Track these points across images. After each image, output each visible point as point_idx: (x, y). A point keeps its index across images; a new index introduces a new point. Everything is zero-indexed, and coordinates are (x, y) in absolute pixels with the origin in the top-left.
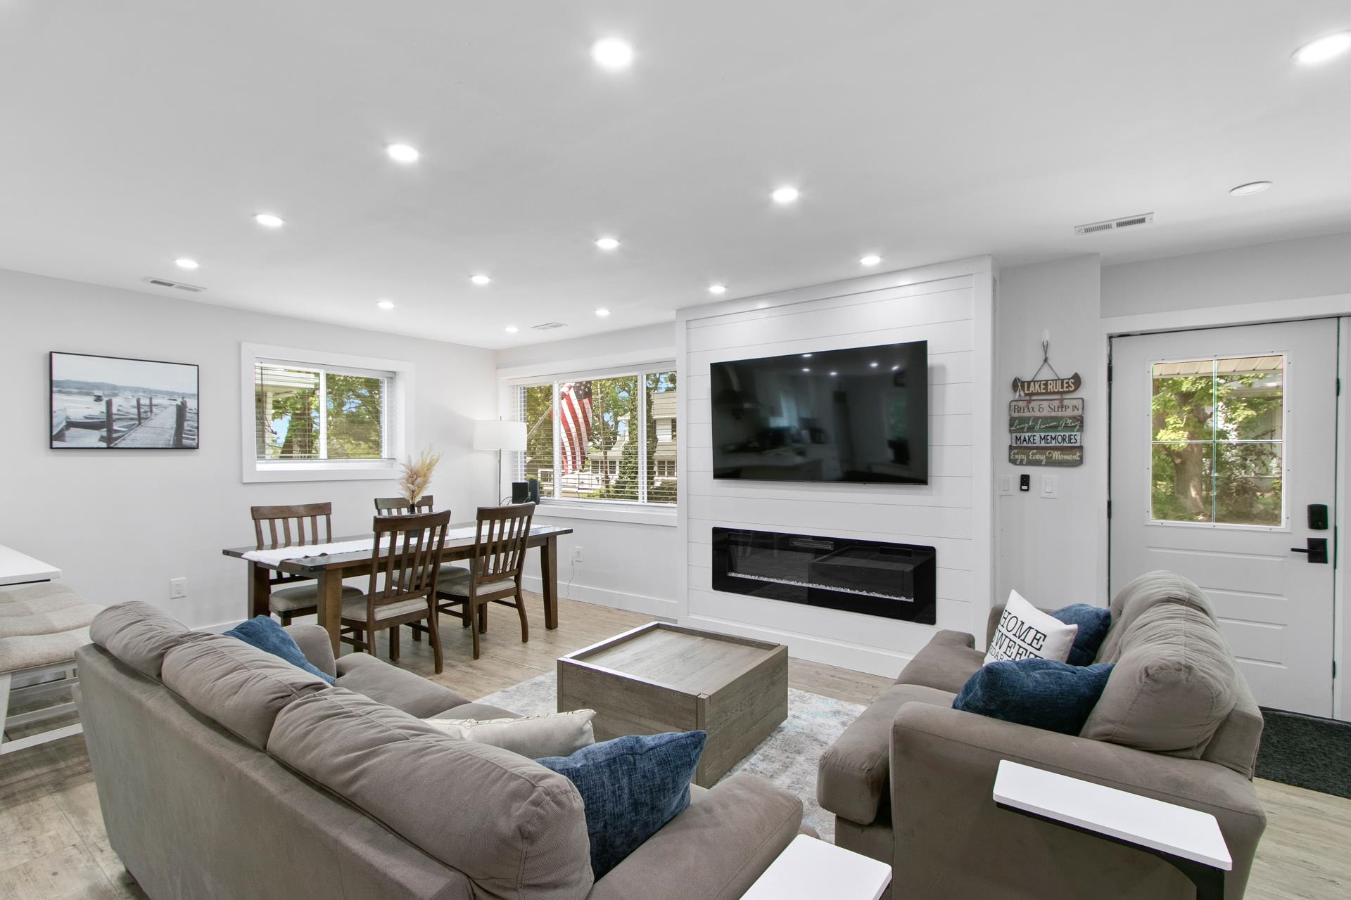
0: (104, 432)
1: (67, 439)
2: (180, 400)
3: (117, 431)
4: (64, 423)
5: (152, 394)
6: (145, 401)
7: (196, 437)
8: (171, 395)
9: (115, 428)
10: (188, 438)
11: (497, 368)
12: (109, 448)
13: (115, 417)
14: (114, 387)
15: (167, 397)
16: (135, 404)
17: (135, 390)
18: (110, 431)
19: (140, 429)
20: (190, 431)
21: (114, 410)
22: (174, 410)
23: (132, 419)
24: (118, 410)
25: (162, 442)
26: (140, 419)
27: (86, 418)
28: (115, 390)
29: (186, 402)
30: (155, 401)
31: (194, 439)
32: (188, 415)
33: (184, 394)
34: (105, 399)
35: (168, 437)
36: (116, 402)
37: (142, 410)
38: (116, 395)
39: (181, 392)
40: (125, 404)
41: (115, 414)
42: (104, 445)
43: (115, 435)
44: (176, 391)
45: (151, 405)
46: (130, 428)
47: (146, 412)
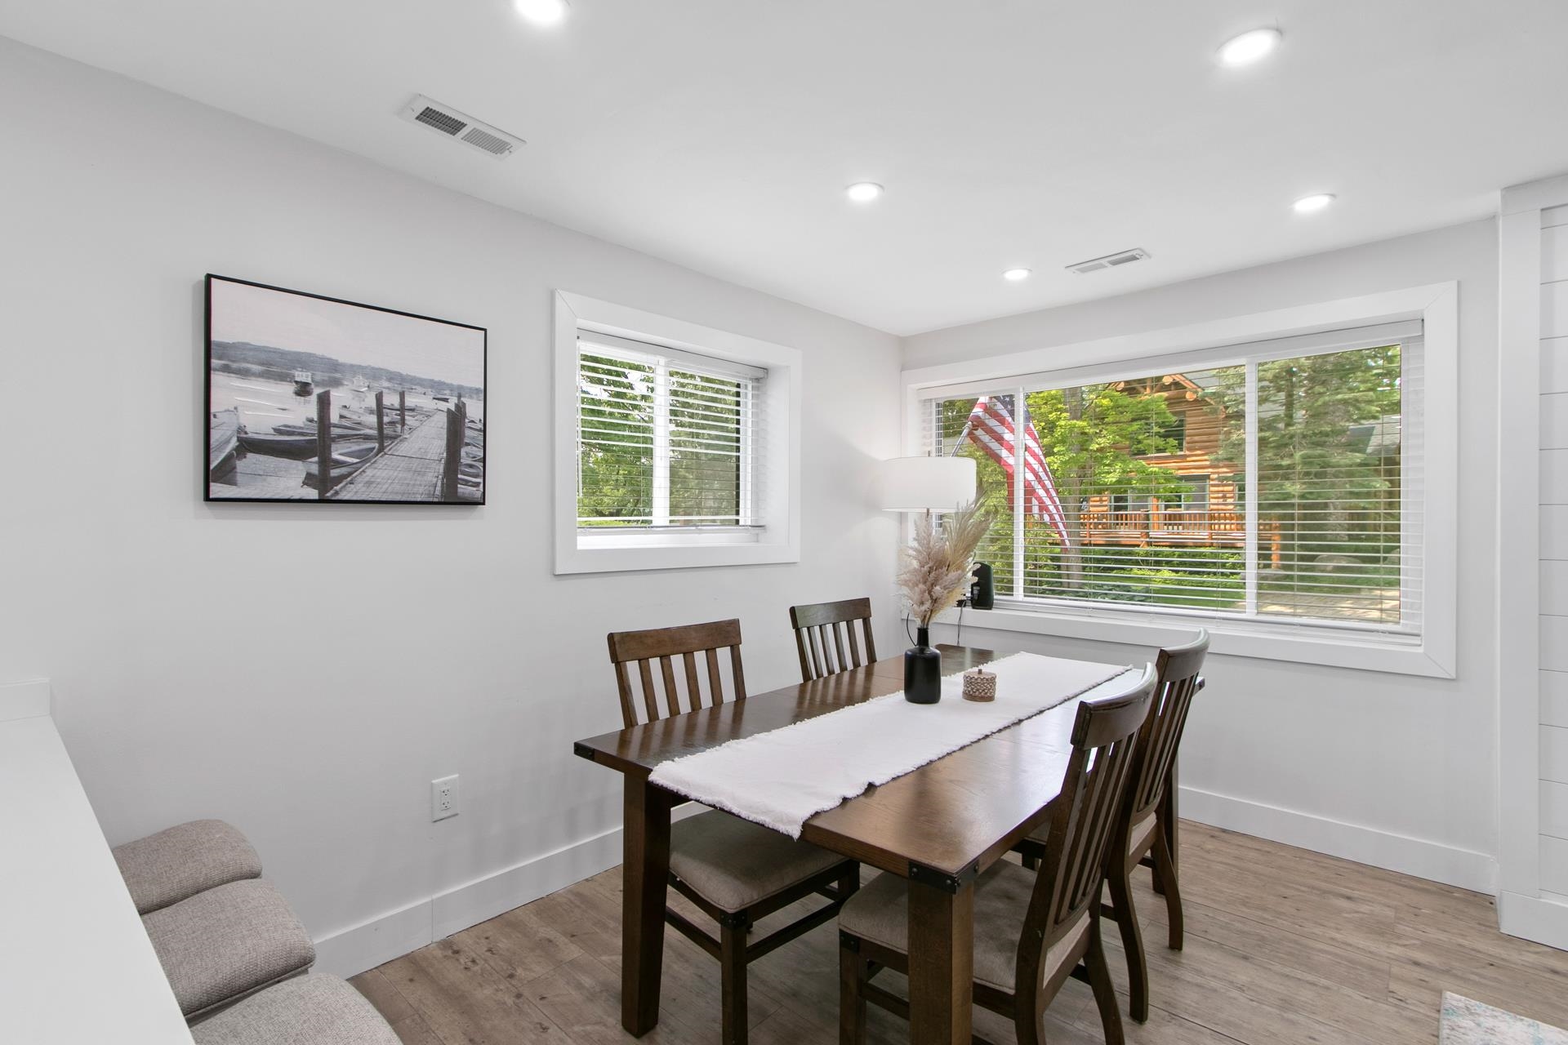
0: (313, 465)
1: (239, 478)
2: (453, 401)
3: (339, 464)
4: (234, 443)
5: (404, 383)
6: (392, 400)
7: (480, 480)
8: (438, 389)
9: (335, 456)
10: (466, 483)
11: (903, 369)
12: (322, 501)
13: (335, 431)
14: (334, 366)
15: (431, 393)
16: (373, 404)
17: (374, 374)
18: (326, 462)
19: (382, 461)
20: (471, 466)
21: (334, 418)
22: (441, 421)
23: (367, 438)
24: (342, 417)
25: (421, 490)
26: (381, 437)
27: (278, 431)
28: (335, 372)
29: (464, 404)
30: (410, 401)
31: (477, 485)
32: (468, 433)
33: (460, 387)
34: (317, 391)
35: (431, 480)
36: (338, 397)
37: (386, 419)
38: (337, 383)
39: (455, 383)
40: (355, 405)
41: (335, 426)
42: (313, 494)
43: (334, 473)
44: (448, 381)
45: (402, 409)
46: (364, 457)
47: (392, 423)
